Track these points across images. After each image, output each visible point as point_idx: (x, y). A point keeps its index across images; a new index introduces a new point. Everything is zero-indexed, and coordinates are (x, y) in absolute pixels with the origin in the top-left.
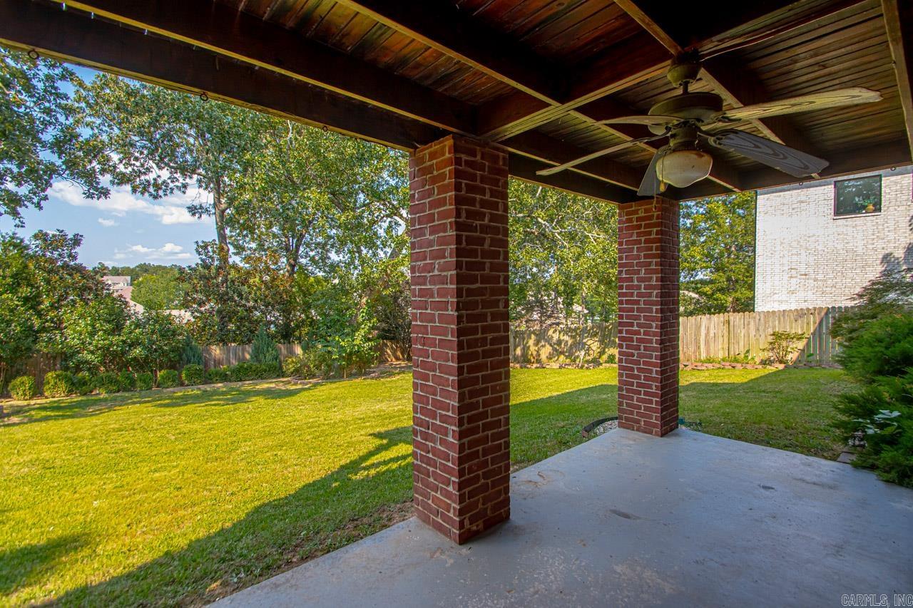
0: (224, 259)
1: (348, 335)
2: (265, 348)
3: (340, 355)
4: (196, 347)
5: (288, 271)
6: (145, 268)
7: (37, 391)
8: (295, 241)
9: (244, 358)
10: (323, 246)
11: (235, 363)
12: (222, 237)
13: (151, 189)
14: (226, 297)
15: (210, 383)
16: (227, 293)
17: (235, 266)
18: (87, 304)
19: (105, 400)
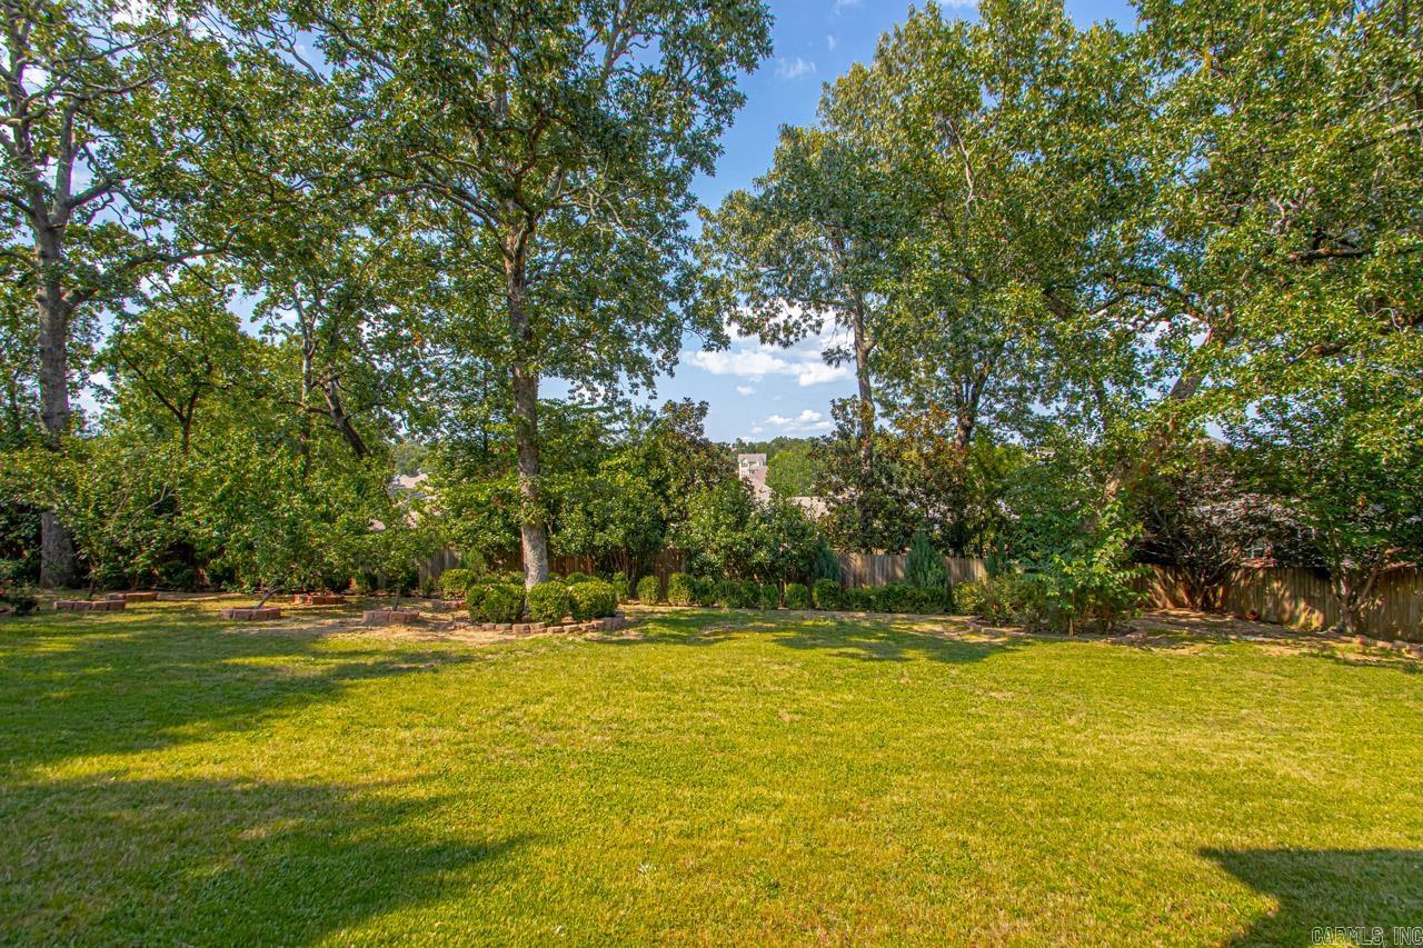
0: (868, 424)
1: (1077, 552)
2: (926, 563)
3: (1062, 591)
4: (831, 552)
5: (960, 438)
6: (781, 443)
7: (662, 595)
8: (971, 388)
9: (895, 576)
10: (1019, 392)
11: (882, 583)
12: (865, 389)
13: (782, 336)
14: (870, 481)
15: (848, 610)
16: (872, 475)
17: (882, 434)
18: (711, 489)
19: (724, 618)
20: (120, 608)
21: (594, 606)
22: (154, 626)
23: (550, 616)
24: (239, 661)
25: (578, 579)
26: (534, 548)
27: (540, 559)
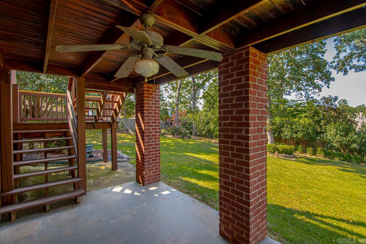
20: (201, 139)
21: (283, 151)
22: (204, 142)
23: (271, 151)
24: (212, 148)
25: (282, 144)
26: (270, 136)
27: (271, 138)
